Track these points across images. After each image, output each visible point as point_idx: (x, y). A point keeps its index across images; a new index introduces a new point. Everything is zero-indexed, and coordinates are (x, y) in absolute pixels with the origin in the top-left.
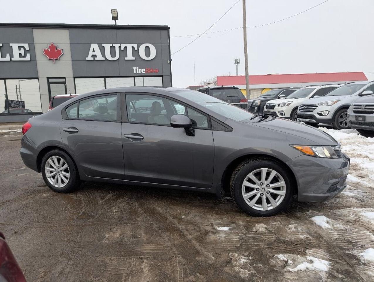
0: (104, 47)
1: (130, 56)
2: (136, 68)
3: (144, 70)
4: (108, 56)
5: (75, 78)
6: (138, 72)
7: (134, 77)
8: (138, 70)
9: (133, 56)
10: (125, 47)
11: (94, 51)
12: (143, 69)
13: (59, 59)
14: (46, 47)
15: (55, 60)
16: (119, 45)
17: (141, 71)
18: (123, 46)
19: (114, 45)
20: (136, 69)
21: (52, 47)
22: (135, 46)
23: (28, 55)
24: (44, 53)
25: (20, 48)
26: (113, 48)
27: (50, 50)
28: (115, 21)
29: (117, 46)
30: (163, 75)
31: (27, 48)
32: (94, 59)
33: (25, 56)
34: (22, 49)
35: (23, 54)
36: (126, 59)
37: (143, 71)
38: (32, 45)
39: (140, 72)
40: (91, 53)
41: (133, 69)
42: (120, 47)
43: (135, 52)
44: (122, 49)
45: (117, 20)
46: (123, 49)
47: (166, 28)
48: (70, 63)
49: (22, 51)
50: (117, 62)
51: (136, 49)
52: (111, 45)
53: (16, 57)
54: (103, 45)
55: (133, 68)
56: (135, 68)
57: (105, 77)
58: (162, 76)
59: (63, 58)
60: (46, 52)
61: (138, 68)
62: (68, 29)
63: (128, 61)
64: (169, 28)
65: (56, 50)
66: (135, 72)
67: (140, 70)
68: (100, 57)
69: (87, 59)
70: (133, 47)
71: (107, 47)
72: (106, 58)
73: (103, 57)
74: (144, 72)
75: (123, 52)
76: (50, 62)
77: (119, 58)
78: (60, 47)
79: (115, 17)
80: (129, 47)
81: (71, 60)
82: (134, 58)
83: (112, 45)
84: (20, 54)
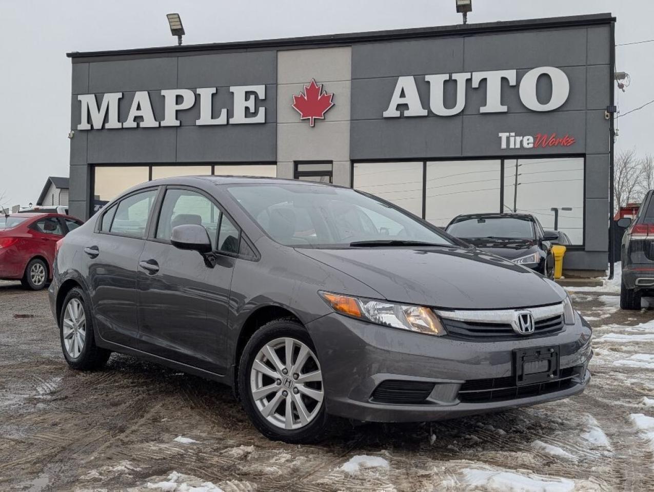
0: (428, 82)
1: (494, 103)
2: (507, 134)
3: (531, 139)
4: (438, 106)
5: (353, 161)
6: (512, 146)
7: (503, 158)
8: (512, 139)
9: (502, 104)
10: (484, 80)
11: (403, 95)
12: (526, 138)
13: (323, 118)
14: (299, 90)
15: (315, 119)
16: (468, 75)
17: (521, 142)
18: (477, 77)
19: (454, 76)
20: (508, 139)
21: (313, 90)
22: (511, 75)
23: (262, 110)
24: (294, 105)
25: (248, 94)
26: (450, 85)
27: (306, 98)
28: (465, 16)
29: (461, 78)
30: (587, 153)
31: (262, 96)
32: (402, 114)
33: (255, 114)
34: (252, 97)
35: (252, 110)
36: (483, 110)
37: (528, 142)
38: (272, 88)
39: (518, 146)
40: (396, 100)
41: (501, 138)
42: (469, 81)
43: (509, 91)
44: (475, 84)
45: (468, 14)
46: (477, 86)
47: (607, 21)
48: (345, 127)
49: (251, 104)
50: (458, 121)
51: (513, 82)
52: (446, 77)
53: (239, 117)
54: (428, 78)
55: (500, 135)
56: (504, 136)
57: (425, 160)
58: (583, 155)
59: (331, 116)
60: (300, 103)
61: (513, 134)
62: (351, 46)
63: (488, 117)
64: (614, 19)
65: (319, 97)
66: (504, 146)
67: (519, 139)
68: (415, 109)
69: (386, 114)
70: (504, 80)
71: (437, 82)
72: (430, 112)
73: (424, 108)
74: (531, 146)
75: (478, 92)
76: (304, 125)
77: (463, 111)
78: (330, 89)
79: (464, 6)
80: (494, 79)
81: (349, 119)
82: (504, 109)
83: (450, 77)
84: (247, 109)
